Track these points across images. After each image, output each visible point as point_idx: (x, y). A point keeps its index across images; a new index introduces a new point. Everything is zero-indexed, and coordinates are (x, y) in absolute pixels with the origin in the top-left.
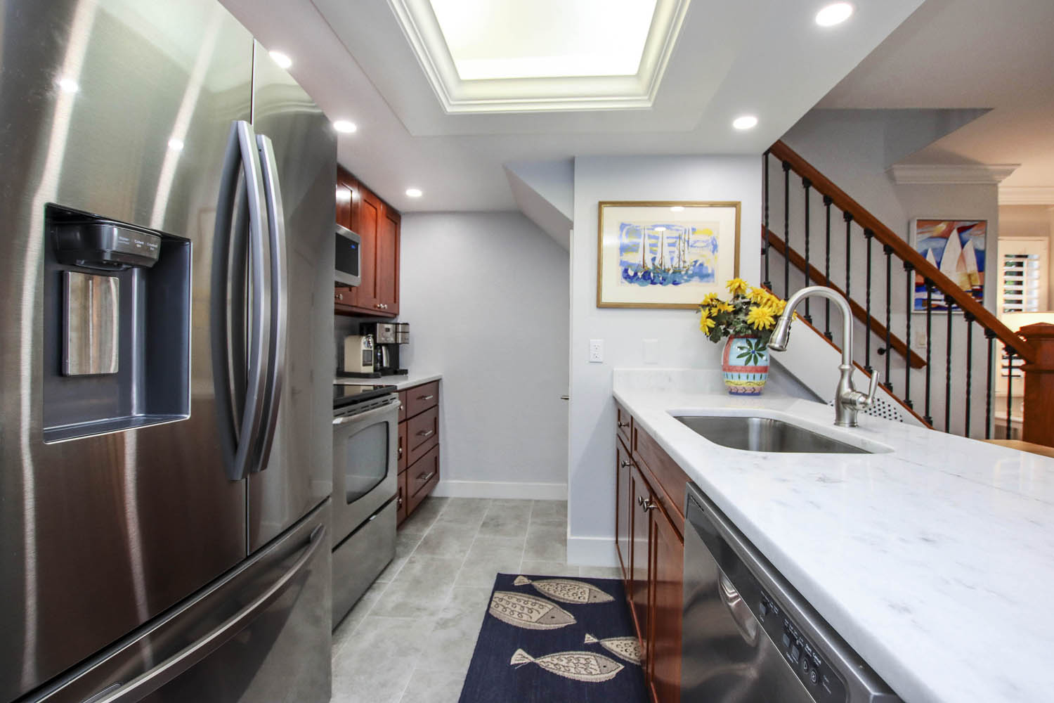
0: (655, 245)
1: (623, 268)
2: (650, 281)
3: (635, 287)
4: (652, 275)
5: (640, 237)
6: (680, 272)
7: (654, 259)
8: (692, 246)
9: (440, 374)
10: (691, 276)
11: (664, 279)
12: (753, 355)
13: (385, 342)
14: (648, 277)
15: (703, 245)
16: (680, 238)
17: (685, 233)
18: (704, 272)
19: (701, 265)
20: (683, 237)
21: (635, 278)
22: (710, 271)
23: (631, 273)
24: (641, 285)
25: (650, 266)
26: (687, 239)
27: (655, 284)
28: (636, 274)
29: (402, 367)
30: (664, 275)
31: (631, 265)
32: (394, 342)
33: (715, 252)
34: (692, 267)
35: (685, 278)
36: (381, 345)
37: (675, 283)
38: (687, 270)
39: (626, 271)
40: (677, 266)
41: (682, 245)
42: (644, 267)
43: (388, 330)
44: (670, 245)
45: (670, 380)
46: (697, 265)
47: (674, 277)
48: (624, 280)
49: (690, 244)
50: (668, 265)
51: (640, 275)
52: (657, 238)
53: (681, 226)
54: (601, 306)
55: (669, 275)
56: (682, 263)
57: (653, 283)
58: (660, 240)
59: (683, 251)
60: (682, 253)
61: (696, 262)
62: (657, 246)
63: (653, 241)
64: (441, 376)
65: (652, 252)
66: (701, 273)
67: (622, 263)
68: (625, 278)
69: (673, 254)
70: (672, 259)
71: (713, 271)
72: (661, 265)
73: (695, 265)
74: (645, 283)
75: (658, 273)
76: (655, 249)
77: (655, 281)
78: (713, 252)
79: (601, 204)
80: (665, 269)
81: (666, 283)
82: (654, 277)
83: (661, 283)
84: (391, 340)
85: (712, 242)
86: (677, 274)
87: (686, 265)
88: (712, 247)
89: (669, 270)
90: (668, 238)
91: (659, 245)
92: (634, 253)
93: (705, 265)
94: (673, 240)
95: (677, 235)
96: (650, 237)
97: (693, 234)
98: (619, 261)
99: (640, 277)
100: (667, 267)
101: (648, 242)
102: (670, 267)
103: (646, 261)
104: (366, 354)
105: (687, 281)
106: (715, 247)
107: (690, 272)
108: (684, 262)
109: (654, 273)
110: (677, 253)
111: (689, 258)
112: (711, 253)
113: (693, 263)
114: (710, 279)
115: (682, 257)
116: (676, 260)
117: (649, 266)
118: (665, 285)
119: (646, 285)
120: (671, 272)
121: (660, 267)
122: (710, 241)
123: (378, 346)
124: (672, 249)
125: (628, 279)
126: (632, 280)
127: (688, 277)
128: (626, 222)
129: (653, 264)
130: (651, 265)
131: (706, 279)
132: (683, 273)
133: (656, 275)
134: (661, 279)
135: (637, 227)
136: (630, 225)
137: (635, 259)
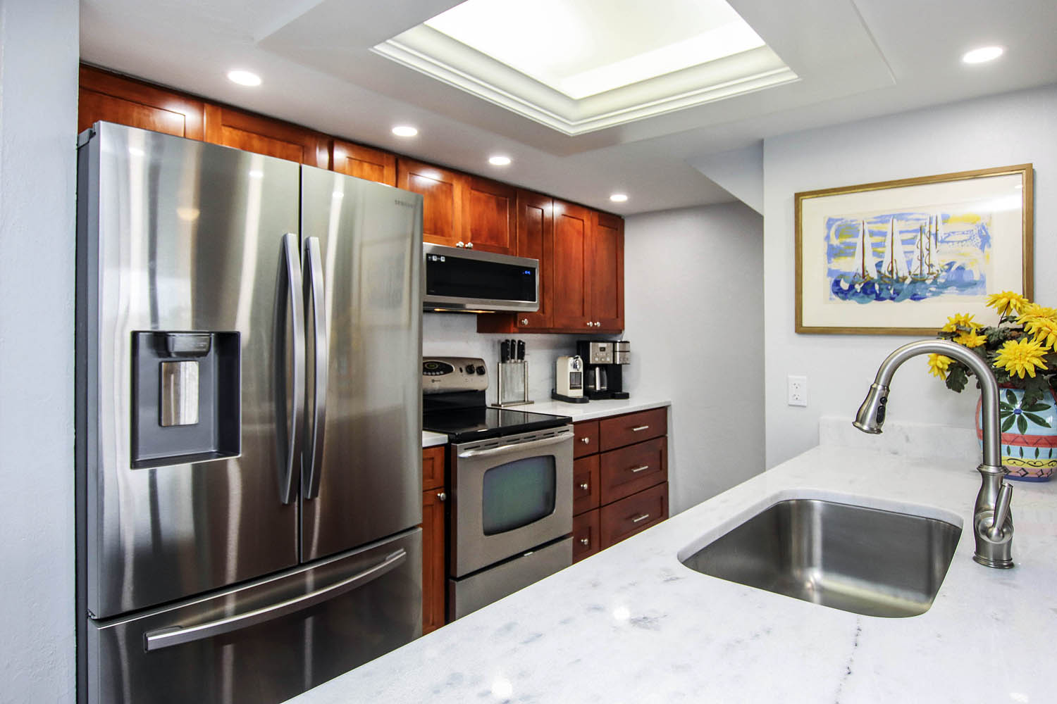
0: (881, 245)
1: (833, 280)
2: (874, 296)
3: (852, 305)
4: (877, 287)
5: (856, 236)
6: (923, 281)
7: (879, 265)
8: (942, 242)
9: (669, 400)
10: (945, 286)
11: (897, 293)
12: (1017, 416)
13: (600, 362)
14: (869, 290)
15: (965, 237)
16: (921, 230)
17: (930, 223)
18: (966, 278)
19: (961, 268)
20: (927, 230)
21: (851, 293)
22: (977, 277)
23: (844, 285)
24: (859, 303)
25: (873, 274)
26: (933, 231)
27: (883, 299)
28: (852, 287)
29: (624, 391)
30: (897, 286)
31: (843, 275)
32: (612, 362)
33: (986, 249)
34: (944, 273)
35: (933, 289)
36: (595, 366)
37: (915, 297)
38: (936, 278)
39: (837, 283)
40: (918, 272)
41: (925, 240)
42: (864, 277)
43: (603, 349)
44: (904, 242)
45: (907, 439)
46: (954, 268)
47: (913, 289)
48: (834, 296)
49: (940, 239)
50: (902, 271)
51: (858, 287)
52: (884, 234)
53: (923, 214)
54: (801, 330)
55: (905, 287)
56: (925, 268)
57: (879, 298)
58: (889, 236)
59: (928, 250)
60: (925, 253)
61: (950, 265)
62: (884, 247)
63: (877, 239)
64: (670, 402)
65: (876, 254)
66: (960, 280)
67: (830, 273)
68: (836, 293)
69: (910, 256)
70: (909, 263)
71: (983, 276)
72: (891, 272)
73: (950, 269)
74: (866, 299)
75: (886, 284)
76: (880, 249)
77: (882, 296)
78: (982, 248)
79: (798, 197)
80: (898, 277)
81: (897, 298)
82: (881, 290)
83: (892, 299)
84: (609, 360)
85: (980, 232)
86: (918, 284)
87: (934, 270)
88: (980, 240)
89: (904, 279)
90: (901, 232)
91: (888, 243)
92: (849, 259)
93: (967, 269)
94: (910, 236)
95: (917, 227)
96: (872, 234)
97: (943, 223)
98: (827, 271)
99: (859, 291)
100: (900, 275)
101: (869, 241)
102: (906, 274)
103: (867, 269)
104: (574, 377)
105: (934, 294)
106: (985, 240)
107: (941, 280)
108: (930, 266)
109: (879, 285)
110: (917, 253)
111: (939, 259)
112: (980, 251)
113: (946, 267)
114: (978, 289)
115: (926, 259)
116: (916, 264)
117: (871, 275)
118: (899, 301)
119: (866, 303)
120: (908, 281)
121: (890, 276)
122: (975, 231)
123: (588, 367)
124: (909, 248)
125: (840, 295)
126: (846, 294)
127: (938, 288)
128: (835, 215)
129: (879, 272)
130: (876, 273)
131: (969, 290)
132: (928, 282)
133: (882, 286)
134: (892, 292)
135: (852, 221)
136: (842, 219)
137: (850, 265)
